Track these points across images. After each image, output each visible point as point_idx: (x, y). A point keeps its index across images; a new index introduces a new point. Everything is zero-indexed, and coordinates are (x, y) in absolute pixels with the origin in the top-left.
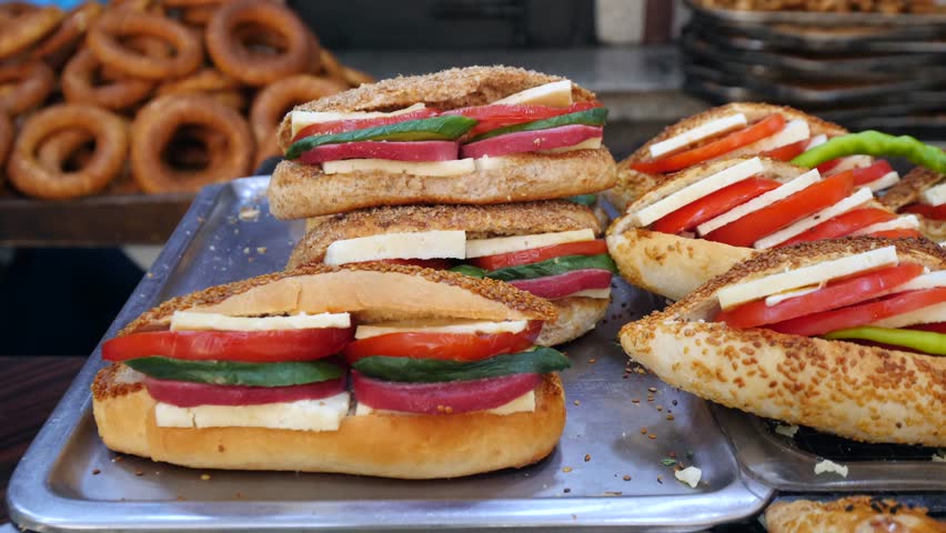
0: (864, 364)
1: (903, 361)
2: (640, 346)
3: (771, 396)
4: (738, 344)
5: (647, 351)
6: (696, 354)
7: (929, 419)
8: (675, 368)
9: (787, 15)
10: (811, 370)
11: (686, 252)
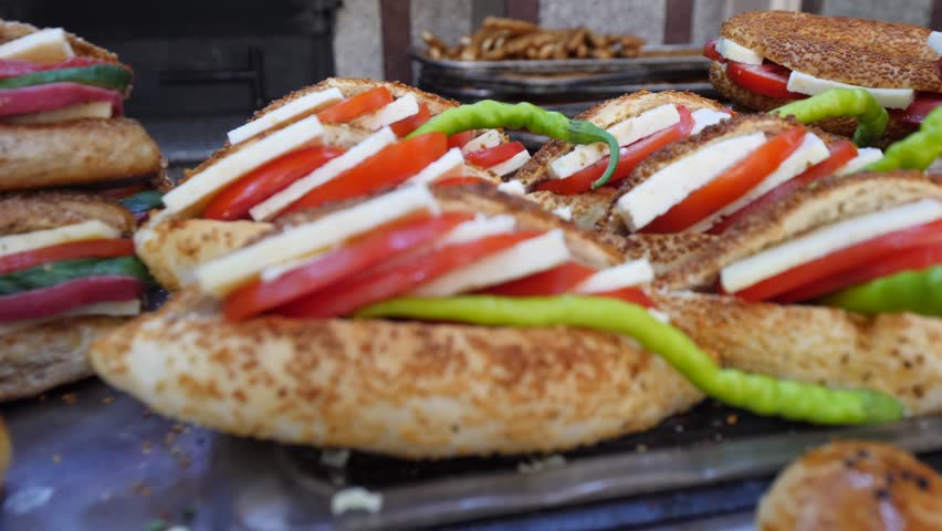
0: (396, 349)
1: (450, 340)
2: (114, 364)
3: (283, 410)
4: (234, 343)
5: (122, 370)
6: (182, 365)
7: (493, 414)
8: (160, 388)
9: (508, 63)
10: (327, 366)
11: (223, 240)
